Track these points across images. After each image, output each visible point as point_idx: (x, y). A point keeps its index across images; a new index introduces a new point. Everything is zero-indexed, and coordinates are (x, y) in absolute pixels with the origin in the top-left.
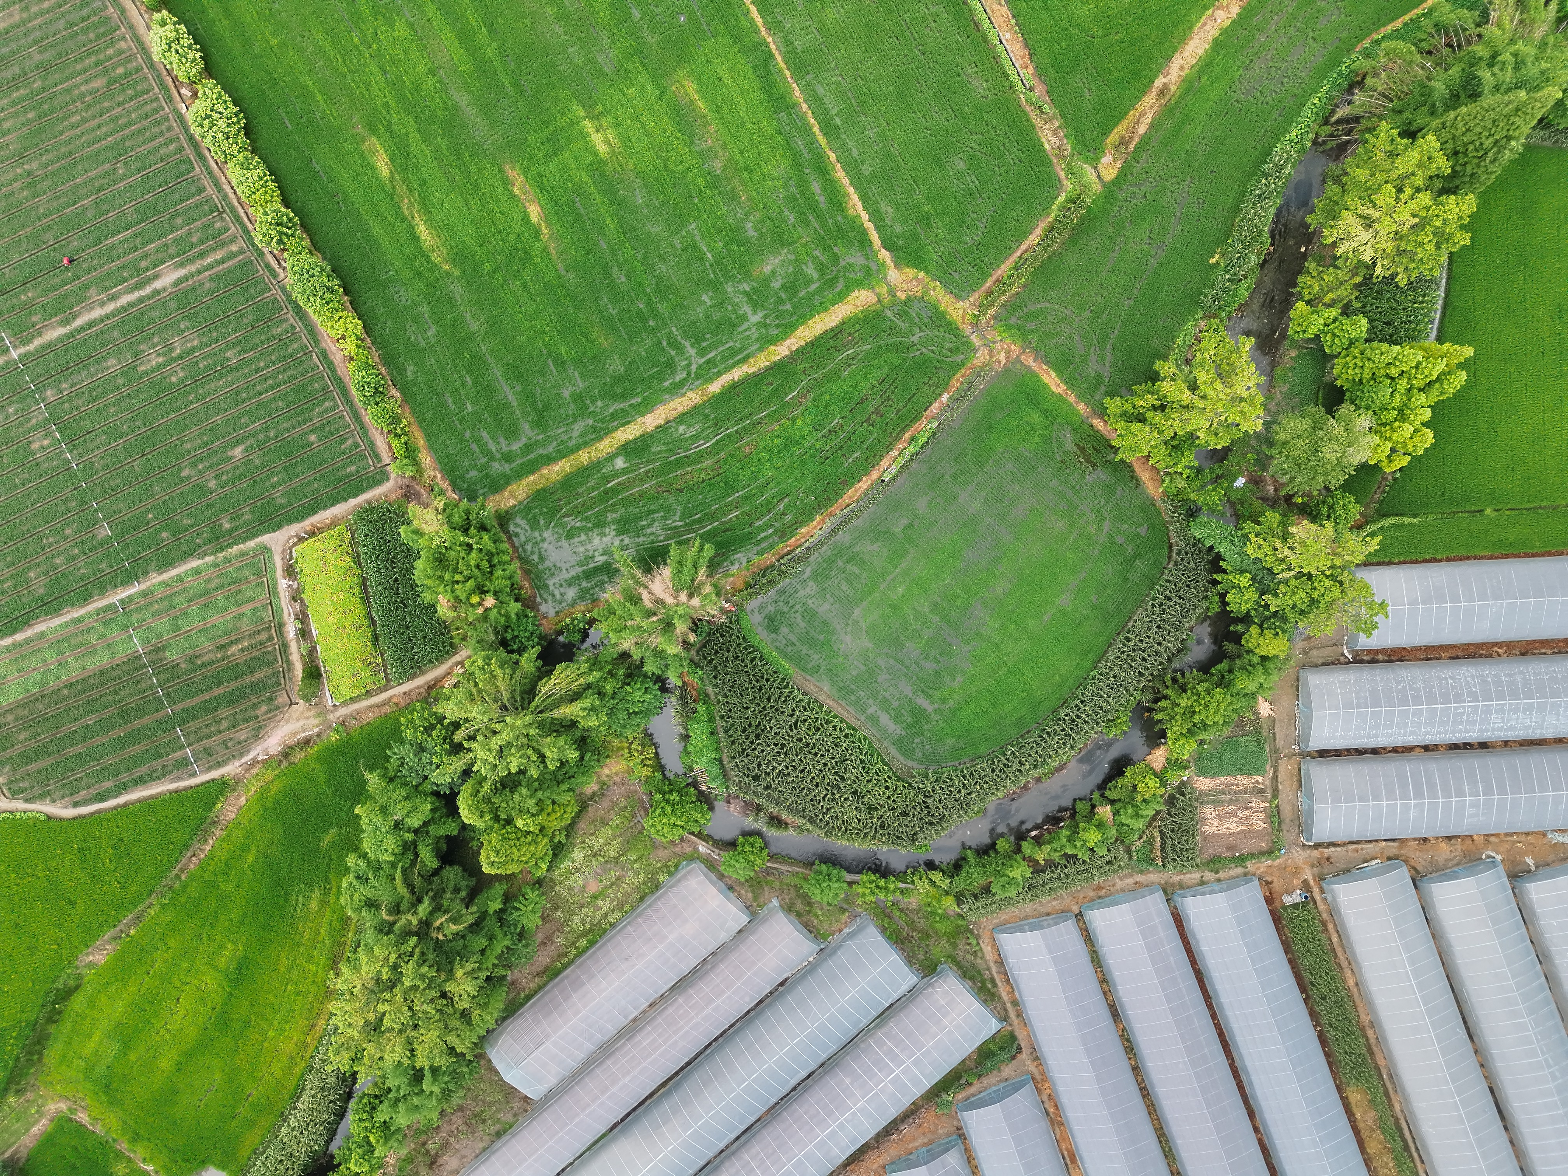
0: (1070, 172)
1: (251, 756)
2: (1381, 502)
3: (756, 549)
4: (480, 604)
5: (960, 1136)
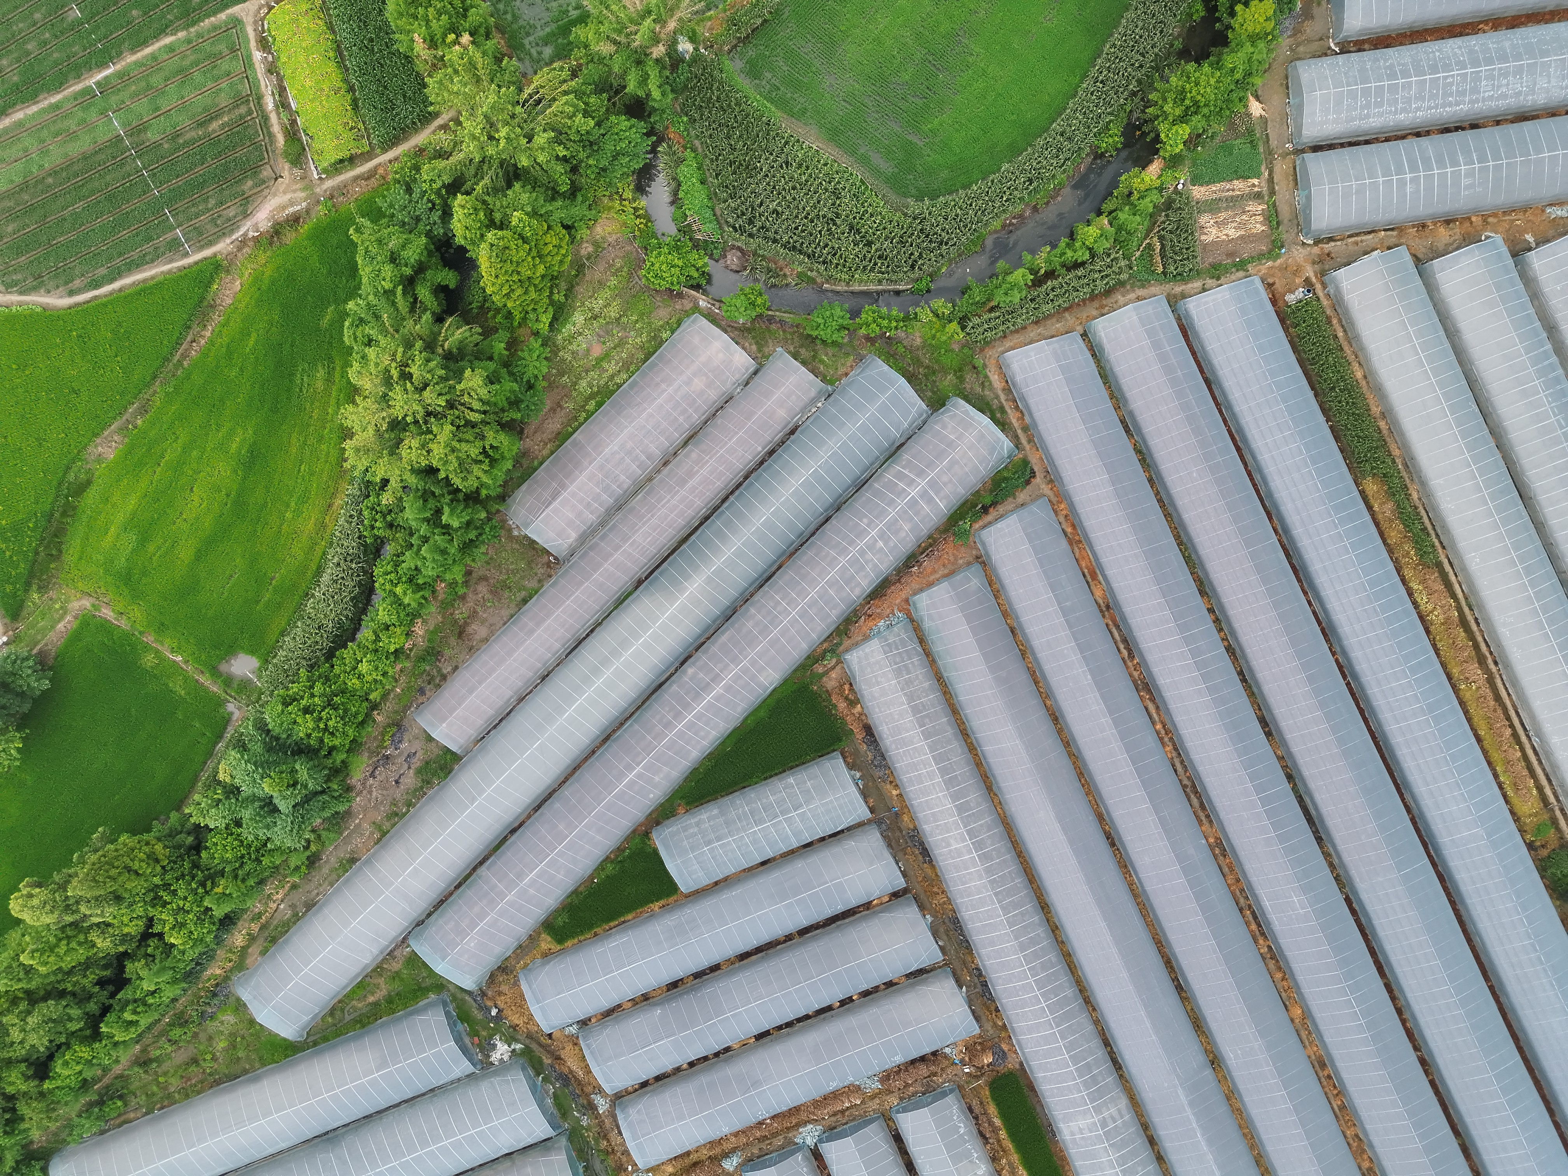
1: (241, 232)
4: (456, 42)
5: (980, 564)
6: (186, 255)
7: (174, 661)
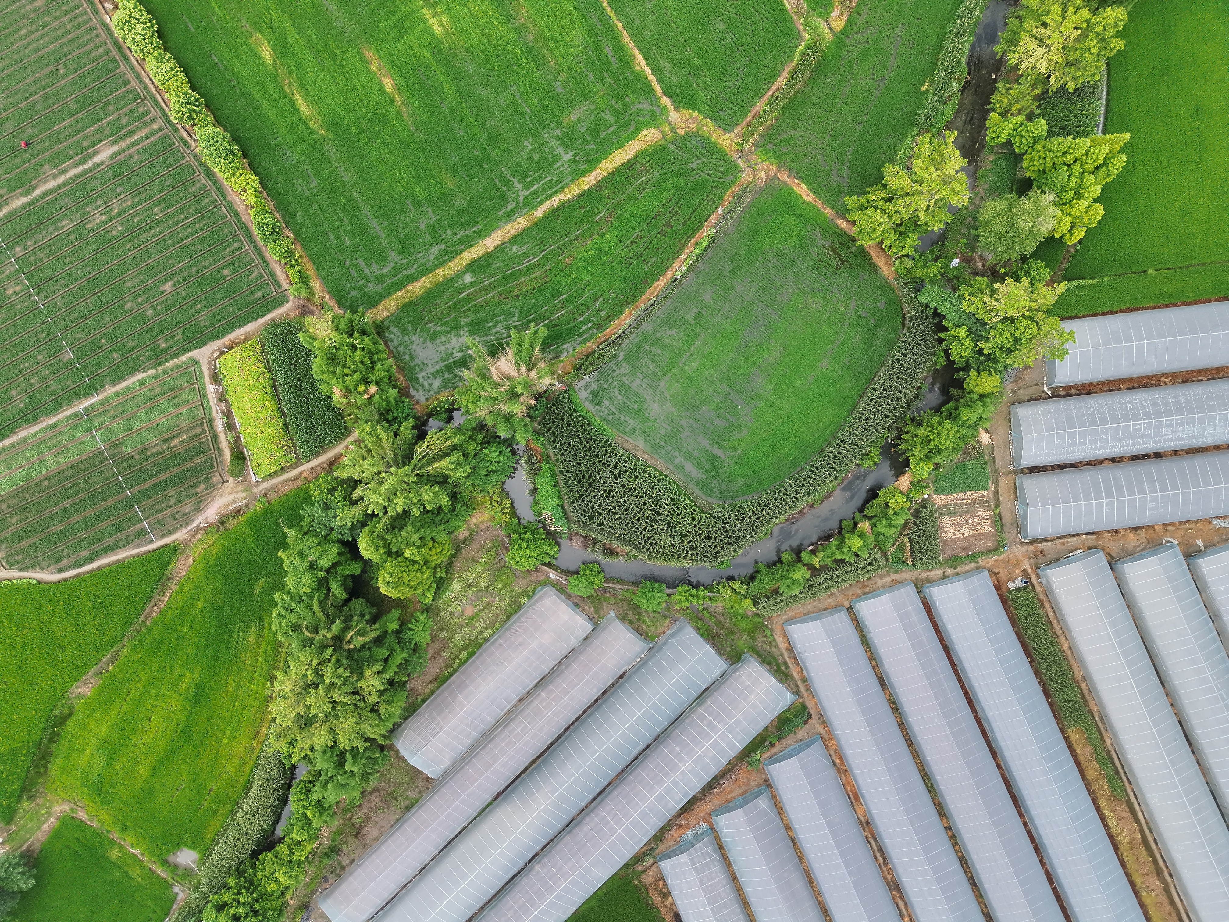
0: (807, 25)
1: (195, 524)
2: (1066, 270)
3: (579, 340)
4: (366, 391)
5: (767, 786)
6: (151, 541)
7: (134, 854)
